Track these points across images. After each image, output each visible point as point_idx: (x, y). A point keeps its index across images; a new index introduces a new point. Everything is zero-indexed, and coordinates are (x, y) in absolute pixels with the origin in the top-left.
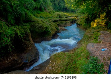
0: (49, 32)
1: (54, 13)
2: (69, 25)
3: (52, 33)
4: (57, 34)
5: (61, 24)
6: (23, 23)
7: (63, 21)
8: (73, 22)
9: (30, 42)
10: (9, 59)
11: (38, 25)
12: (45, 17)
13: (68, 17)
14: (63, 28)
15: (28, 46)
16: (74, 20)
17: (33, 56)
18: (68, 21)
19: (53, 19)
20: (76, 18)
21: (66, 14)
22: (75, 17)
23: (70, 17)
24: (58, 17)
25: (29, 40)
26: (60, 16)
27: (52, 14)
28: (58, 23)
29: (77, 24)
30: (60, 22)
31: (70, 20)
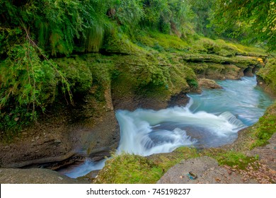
0: (163, 88)
1: (196, 39)
2: (233, 77)
3: (173, 90)
4: (188, 96)
5: (211, 72)
6: (97, 54)
7: (219, 63)
8: (249, 69)
9: (103, 104)
10: (40, 135)
11: (134, 65)
12: (167, 47)
13: (236, 54)
14: (213, 82)
15: (98, 114)
16: (251, 65)
17: (103, 142)
18: (233, 66)
19: (188, 55)
20: (260, 59)
21: (230, 45)
22: (260, 57)
23: (244, 55)
24: (205, 51)
25: (103, 100)
26: (211, 50)
27: (189, 43)
28: (202, 67)
29: (258, 76)
30: (206, 65)
31: (239, 63)
